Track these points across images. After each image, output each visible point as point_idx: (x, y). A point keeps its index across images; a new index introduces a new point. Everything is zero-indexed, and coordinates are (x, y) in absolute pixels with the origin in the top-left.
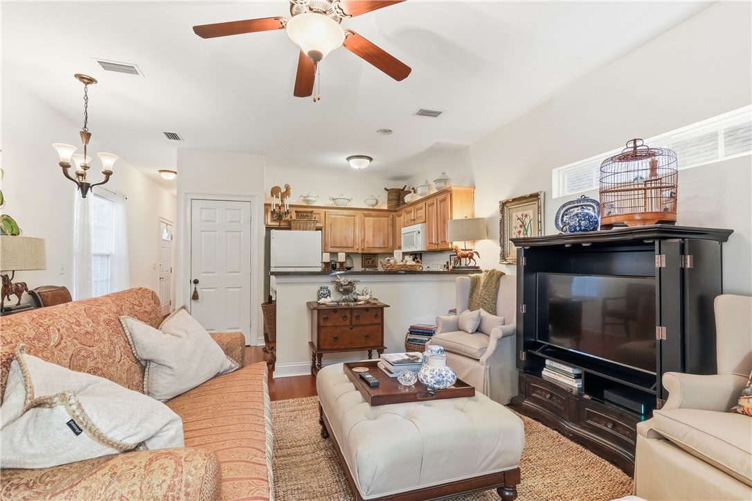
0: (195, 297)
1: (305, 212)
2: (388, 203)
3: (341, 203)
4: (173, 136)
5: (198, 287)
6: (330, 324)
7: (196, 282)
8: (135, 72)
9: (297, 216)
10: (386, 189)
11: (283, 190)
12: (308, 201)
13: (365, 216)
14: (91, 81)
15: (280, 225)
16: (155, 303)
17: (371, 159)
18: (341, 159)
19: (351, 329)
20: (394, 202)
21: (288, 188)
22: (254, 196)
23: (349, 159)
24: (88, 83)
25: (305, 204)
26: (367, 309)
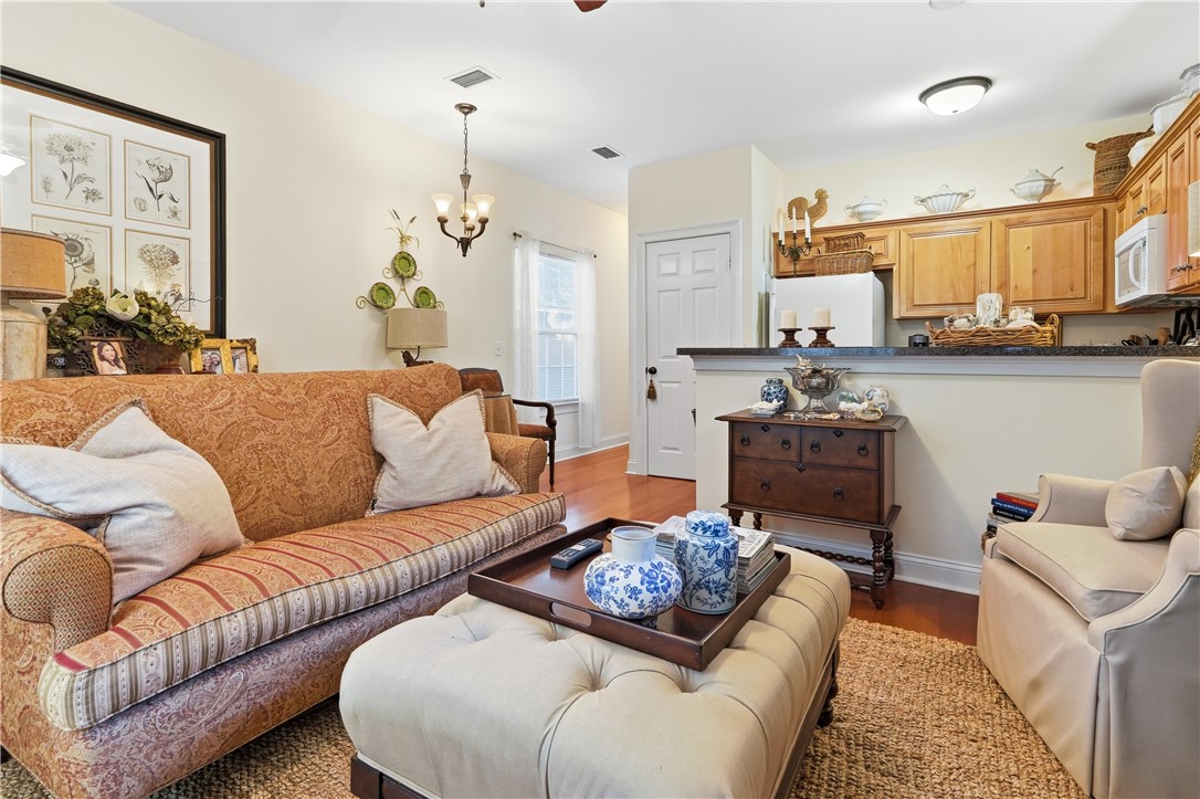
0: (652, 394)
1: (843, 238)
2: (1097, 180)
3: (942, 206)
4: (606, 153)
5: (656, 379)
6: (754, 454)
7: (653, 371)
8: (485, 77)
9: (828, 249)
10: (1091, 146)
11: (812, 201)
12: (860, 214)
13: (1009, 225)
14: (472, 108)
15: (795, 272)
16: (447, 384)
17: (986, 82)
18: (905, 105)
19: (801, 470)
20: (1111, 175)
21: (821, 196)
22: (735, 222)
23: (924, 95)
24: (468, 113)
25: (855, 221)
26: (839, 432)
